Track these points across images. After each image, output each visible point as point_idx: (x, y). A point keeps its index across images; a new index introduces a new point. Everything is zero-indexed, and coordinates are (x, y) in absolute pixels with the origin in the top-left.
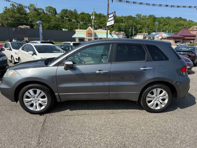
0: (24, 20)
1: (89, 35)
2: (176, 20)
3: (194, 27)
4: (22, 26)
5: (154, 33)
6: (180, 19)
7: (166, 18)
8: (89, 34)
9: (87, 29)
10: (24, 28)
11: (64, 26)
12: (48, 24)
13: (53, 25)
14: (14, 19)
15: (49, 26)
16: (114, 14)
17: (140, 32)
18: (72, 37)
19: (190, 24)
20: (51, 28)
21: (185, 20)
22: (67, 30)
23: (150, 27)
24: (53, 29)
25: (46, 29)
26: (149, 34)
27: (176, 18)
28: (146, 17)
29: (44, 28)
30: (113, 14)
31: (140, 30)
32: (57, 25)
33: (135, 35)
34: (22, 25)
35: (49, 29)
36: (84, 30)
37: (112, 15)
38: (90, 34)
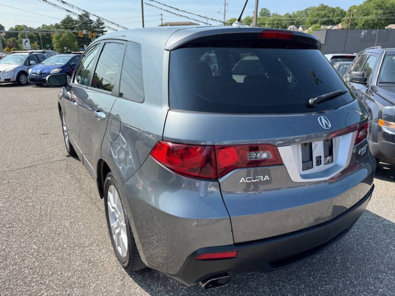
14: (382, 12)
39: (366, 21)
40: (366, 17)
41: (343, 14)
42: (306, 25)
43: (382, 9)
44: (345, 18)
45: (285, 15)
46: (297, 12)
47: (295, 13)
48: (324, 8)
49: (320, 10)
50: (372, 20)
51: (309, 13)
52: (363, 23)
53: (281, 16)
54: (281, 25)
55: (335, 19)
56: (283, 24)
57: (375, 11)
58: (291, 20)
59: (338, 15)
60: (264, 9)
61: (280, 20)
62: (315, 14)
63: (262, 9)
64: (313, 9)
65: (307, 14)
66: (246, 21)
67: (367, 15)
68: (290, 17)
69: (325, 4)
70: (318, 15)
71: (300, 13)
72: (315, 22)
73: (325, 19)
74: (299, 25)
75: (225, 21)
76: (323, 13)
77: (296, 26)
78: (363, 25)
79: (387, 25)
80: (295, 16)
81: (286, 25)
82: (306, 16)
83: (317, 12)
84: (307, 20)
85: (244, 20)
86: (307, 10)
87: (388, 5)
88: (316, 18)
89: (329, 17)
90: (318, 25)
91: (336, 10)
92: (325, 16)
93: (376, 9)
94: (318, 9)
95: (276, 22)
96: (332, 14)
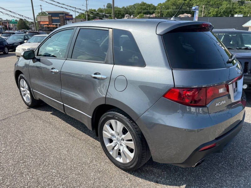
0: (186, 8)
4: (182, 15)
10: (184, 17)
11: (242, 10)
12: (216, 10)
13: (224, 10)
14: (175, 7)
15: (217, 12)
18: (243, 26)
20: (219, 15)
22: (241, 16)
24: (222, 16)
25: (212, 16)
29: (210, 15)
32: (229, 10)
34: (183, 13)
35: (216, 16)
39: (168, 13)
40: (167, 10)
41: (155, 8)
42: (135, 14)
43: (175, 6)
44: (156, 11)
45: (122, 8)
46: (129, 6)
47: (128, 7)
48: (144, 4)
49: (142, 5)
50: (170, 12)
51: (136, 7)
52: (166, 13)
53: (120, 9)
54: (121, 14)
55: (151, 11)
56: (122, 14)
57: (172, 7)
58: (126, 11)
59: (152, 9)
60: (109, 4)
61: (119, 11)
62: (139, 8)
63: (108, 4)
64: (138, 4)
65: (135, 8)
66: (99, 11)
67: (168, 9)
68: (125, 9)
69: (144, 2)
70: (141, 8)
71: (131, 7)
72: (140, 13)
73: (146, 11)
74: (131, 14)
75: (88, 10)
76: (144, 7)
77: (129, 14)
78: (167, 15)
79: (179, 15)
80: (128, 9)
81: (123, 14)
82: (134, 9)
83: (141, 7)
84: (136, 11)
85: (98, 10)
86: (134, 5)
87: (178, 4)
88: (140, 10)
89: (147, 10)
90: (142, 14)
91: (151, 5)
92: (145, 9)
93: (172, 6)
94: (141, 5)
95: (117, 12)
96: (149, 8)
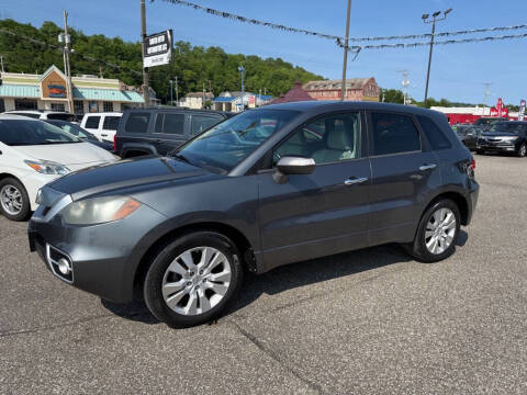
1: (54, 91)
2: (270, 65)
3: (311, 82)
5: (227, 95)
6: (280, 62)
7: (249, 57)
8: (51, 87)
9: (46, 73)
16: (169, 36)
17: (194, 90)
19: (300, 76)
21: (289, 66)
23: (216, 77)
26: (216, 95)
27: (271, 59)
28: (201, 50)
30: (166, 36)
31: (193, 85)
33: (182, 96)
36: (36, 77)
37: (162, 38)
38: (56, 89)
